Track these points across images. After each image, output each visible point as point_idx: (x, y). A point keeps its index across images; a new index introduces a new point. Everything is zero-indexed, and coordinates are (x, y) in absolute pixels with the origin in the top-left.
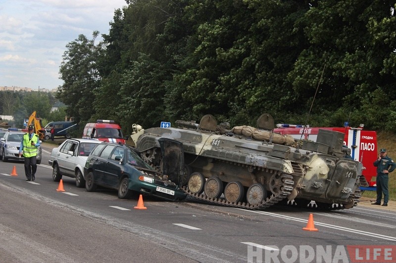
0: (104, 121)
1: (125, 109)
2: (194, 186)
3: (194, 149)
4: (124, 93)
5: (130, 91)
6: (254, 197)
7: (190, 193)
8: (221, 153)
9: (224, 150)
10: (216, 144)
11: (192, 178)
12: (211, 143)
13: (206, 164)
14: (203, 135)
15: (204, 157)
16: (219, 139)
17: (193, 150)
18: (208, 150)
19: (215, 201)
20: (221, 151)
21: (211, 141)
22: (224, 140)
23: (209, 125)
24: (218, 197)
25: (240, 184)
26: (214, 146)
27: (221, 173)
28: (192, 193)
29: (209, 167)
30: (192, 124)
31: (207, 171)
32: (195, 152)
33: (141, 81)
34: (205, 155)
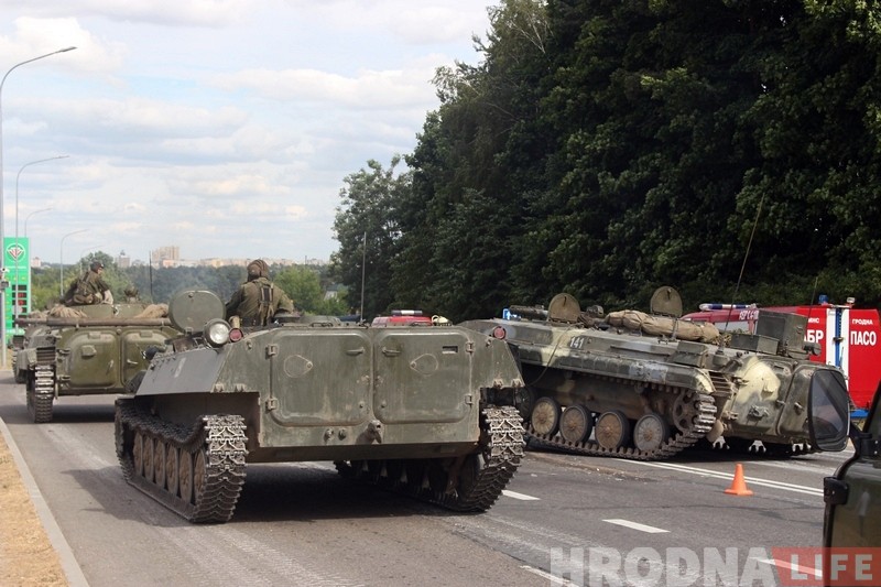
0: (403, 312)
1: (446, 289)
2: (542, 421)
3: (539, 355)
4: (440, 261)
5: (450, 256)
6: (648, 438)
7: (535, 435)
8: (585, 361)
9: (591, 356)
10: (576, 345)
11: (538, 408)
12: (569, 344)
13: (562, 383)
14: (554, 329)
15: (556, 369)
16: (582, 337)
17: (537, 357)
18: (563, 357)
19: (580, 447)
20: (585, 357)
21: (568, 340)
22: (590, 338)
23: (565, 313)
24: (585, 439)
25: (622, 414)
26: (573, 349)
27: (587, 397)
28: (539, 435)
29: (567, 387)
30: (538, 311)
31: (563, 395)
32: (541, 361)
33: (470, 239)
34: (559, 366)
